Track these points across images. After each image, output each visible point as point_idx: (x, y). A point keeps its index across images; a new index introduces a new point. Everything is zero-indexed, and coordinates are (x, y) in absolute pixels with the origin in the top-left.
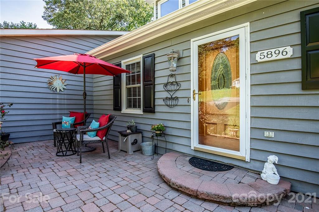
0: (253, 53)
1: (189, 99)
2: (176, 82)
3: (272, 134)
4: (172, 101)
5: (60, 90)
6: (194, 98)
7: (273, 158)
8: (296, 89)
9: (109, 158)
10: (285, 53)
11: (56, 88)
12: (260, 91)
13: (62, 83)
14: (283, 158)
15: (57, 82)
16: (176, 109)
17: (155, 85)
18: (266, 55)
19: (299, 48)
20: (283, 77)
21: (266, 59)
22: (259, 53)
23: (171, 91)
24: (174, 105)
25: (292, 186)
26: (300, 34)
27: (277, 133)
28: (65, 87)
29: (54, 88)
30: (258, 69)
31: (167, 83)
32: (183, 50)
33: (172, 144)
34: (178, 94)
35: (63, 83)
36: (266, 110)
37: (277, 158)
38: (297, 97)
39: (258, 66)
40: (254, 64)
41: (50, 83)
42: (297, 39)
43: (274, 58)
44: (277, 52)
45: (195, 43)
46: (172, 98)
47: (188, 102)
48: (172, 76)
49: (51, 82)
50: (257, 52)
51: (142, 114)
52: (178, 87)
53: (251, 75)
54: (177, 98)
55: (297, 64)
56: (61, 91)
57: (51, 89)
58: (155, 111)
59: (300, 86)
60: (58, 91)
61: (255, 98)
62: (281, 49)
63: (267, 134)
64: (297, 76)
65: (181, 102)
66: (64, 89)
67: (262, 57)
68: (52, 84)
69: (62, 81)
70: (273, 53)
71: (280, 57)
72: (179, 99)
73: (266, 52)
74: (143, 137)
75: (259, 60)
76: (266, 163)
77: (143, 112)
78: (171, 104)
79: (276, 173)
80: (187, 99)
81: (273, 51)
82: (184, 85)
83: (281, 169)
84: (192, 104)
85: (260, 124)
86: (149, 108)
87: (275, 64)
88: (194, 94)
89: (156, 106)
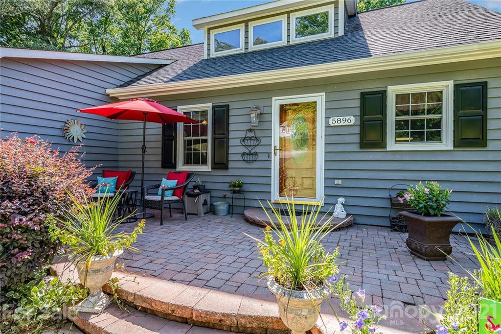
0: (327, 118)
1: (269, 154)
2: (256, 137)
3: (340, 182)
4: (250, 156)
5: (78, 139)
6: (275, 154)
7: (341, 200)
8: (356, 148)
9: (186, 220)
10: (349, 121)
11: (73, 137)
12: (332, 148)
13: (80, 131)
14: (348, 199)
15: (75, 128)
16: (255, 165)
17: (228, 138)
18: (336, 121)
19: (359, 118)
20: (348, 139)
21: (336, 124)
22: (332, 118)
23: (250, 146)
24: (252, 160)
25: (354, 219)
26: (359, 108)
27: (344, 180)
28: (85, 136)
29: (70, 137)
30: (331, 131)
31: (245, 138)
32: (264, 107)
33: (249, 200)
34: (257, 150)
35: (82, 130)
36: (335, 163)
37: (344, 200)
38: (357, 154)
39: (331, 129)
40: (328, 127)
41: (66, 130)
42: (358, 112)
43: (342, 124)
44: (344, 119)
45: (277, 102)
46: (250, 153)
47: (269, 157)
48: (251, 130)
49: (67, 128)
50: (330, 118)
51: (211, 170)
52: (258, 143)
53: (325, 135)
54: (256, 154)
55: (357, 130)
56: (78, 142)
57: (66, 138)
58: (229, 167)
59: (358, 145)
60: (76, 141)
61: (328, 154)
62: (347, 118)
63: (336, 182)
64: (356, 139)
65: (261, 157)
66: (83, 138)
67: (334, 122)
68: (68, 131)
69: (81, 127)
70: (342, 120)
71: (346, 123)
72: (259, 154)
73: (336, 118)
74: (211, 197)
75: (332, 125)
76: (337, 205)
77: (212, 169)
78: (249, 159)
79: (344, 210)
80: (267, 154)
81: (342, 118)
82: (264, 141)
83: (347, 208)
84: (273, 159)
85: (331, 174)
86: (221, 164)
87: (342, 129)
88: (275, 150)
89: (229, 162)
